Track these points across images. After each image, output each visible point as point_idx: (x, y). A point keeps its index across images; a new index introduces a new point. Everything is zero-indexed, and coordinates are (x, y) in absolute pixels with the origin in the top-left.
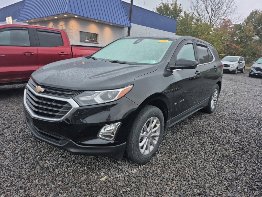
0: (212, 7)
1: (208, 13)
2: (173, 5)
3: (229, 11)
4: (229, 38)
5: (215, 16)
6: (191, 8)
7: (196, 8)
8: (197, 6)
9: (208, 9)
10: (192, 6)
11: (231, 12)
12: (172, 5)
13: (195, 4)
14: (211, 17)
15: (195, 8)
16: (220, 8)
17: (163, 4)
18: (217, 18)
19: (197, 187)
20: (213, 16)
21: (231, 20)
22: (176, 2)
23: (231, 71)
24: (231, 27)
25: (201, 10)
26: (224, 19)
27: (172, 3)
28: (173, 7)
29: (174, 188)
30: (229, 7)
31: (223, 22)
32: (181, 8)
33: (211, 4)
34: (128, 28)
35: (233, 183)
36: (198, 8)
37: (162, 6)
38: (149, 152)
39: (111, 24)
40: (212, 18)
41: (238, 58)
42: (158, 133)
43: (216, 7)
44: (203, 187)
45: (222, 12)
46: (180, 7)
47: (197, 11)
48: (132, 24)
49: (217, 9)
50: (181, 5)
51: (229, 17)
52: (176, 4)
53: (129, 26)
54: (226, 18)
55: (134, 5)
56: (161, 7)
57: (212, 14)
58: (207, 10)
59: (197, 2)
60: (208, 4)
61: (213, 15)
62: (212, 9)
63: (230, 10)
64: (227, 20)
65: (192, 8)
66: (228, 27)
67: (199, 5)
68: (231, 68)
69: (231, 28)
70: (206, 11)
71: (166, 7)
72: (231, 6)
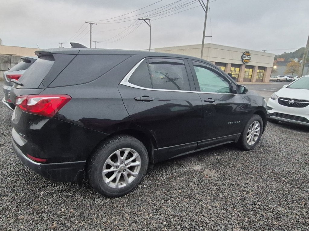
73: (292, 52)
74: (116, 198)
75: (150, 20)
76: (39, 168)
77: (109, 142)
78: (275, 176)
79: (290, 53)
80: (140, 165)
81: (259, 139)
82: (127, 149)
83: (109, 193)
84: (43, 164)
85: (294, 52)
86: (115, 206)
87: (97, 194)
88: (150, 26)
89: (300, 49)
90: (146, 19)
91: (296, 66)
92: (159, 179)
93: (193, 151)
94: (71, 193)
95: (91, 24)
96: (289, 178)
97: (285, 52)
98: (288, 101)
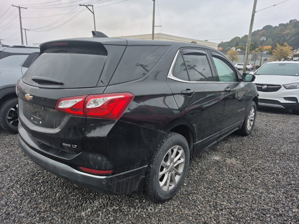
73: (228, 41)
74: (166, 202)
75: (92, 6)
76: (103, 183)
77: (163, 142)
78: (285, 156)
79: (226, 42)
80: (184, 162)
81: (253, 124)
82: (176, 146)
83: (164, 198)
84: (108, 177)
85: (229, 41)
86: (172, 211)
87: (144, 201)
88: (93, 13)
89: (234, 39)
90: (88, 5)
91: (235, 54)
92: (191, 174)
93: (216, 142)
94: (116, 207)
95: (20, 7)
96: (296, 155)
97: (222, 42)
98: (261, 86)
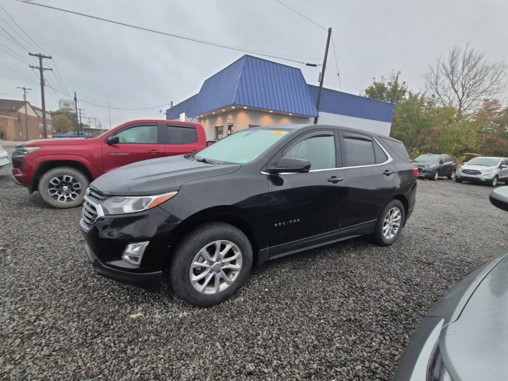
0: (463, 83)
1: (456, 92)
2: (392, 84)
3: (496, 86)
4: (496, 129)
5: (468, 96)
6: (426, 86)
7: (435, 86)
8: (436, 83)
9: (456, 87)
10: (428, 83)
11: (498, 89)
12: (389, 84)
13: (433, 81)
14: (460, 97)
15: (432, 86)
16: (478, 83)
17: (375, 84)
18: (472, 99)
19: (256, 361)
20: (465, 96)
21: (500, 100)
22: (397, 79)
23: (484, 180)
24: (499, 111)
25: (444, 88)
26: (486, 100)
27: (390, 81)
28: (392, 87)
29: (218, 352)
30: (495, 81)
31: (484, 104)
32: (405, 88)
33: (461, 78)
34: (314, 118)
35: (328, 369)
36: (438, 85)
37: (374, 86)
38: (216, 290)
39: (290, 114)
40: (463, 98)
41: (499, 160)
42: (238, 266)
43: (471, 83)
44: (266, 362)
45: (482, 89)
46: (403, 86)
47: (436, 90)
48: (320, 113)
49: (473, 85)
50: (404, 83)
51: (495, 97)
52: (396, 82)
53: (316, 116)
54: (489, 98)
55: (324, 88)
56: (372, 87)
57: (463, 93)
58: (454, 88)
59: (436, 77)
60: (455, 79)
61: (465, 94)
62: (463, 86)
63: (498, 85)
64: (491, 101)
65: (428, 86)
66: (494, 111)
67: (440, 82)
68: (483, 177)
69: (500, 113)
70: (452, 90)
71: (380, 88)
72: (499, 79)
